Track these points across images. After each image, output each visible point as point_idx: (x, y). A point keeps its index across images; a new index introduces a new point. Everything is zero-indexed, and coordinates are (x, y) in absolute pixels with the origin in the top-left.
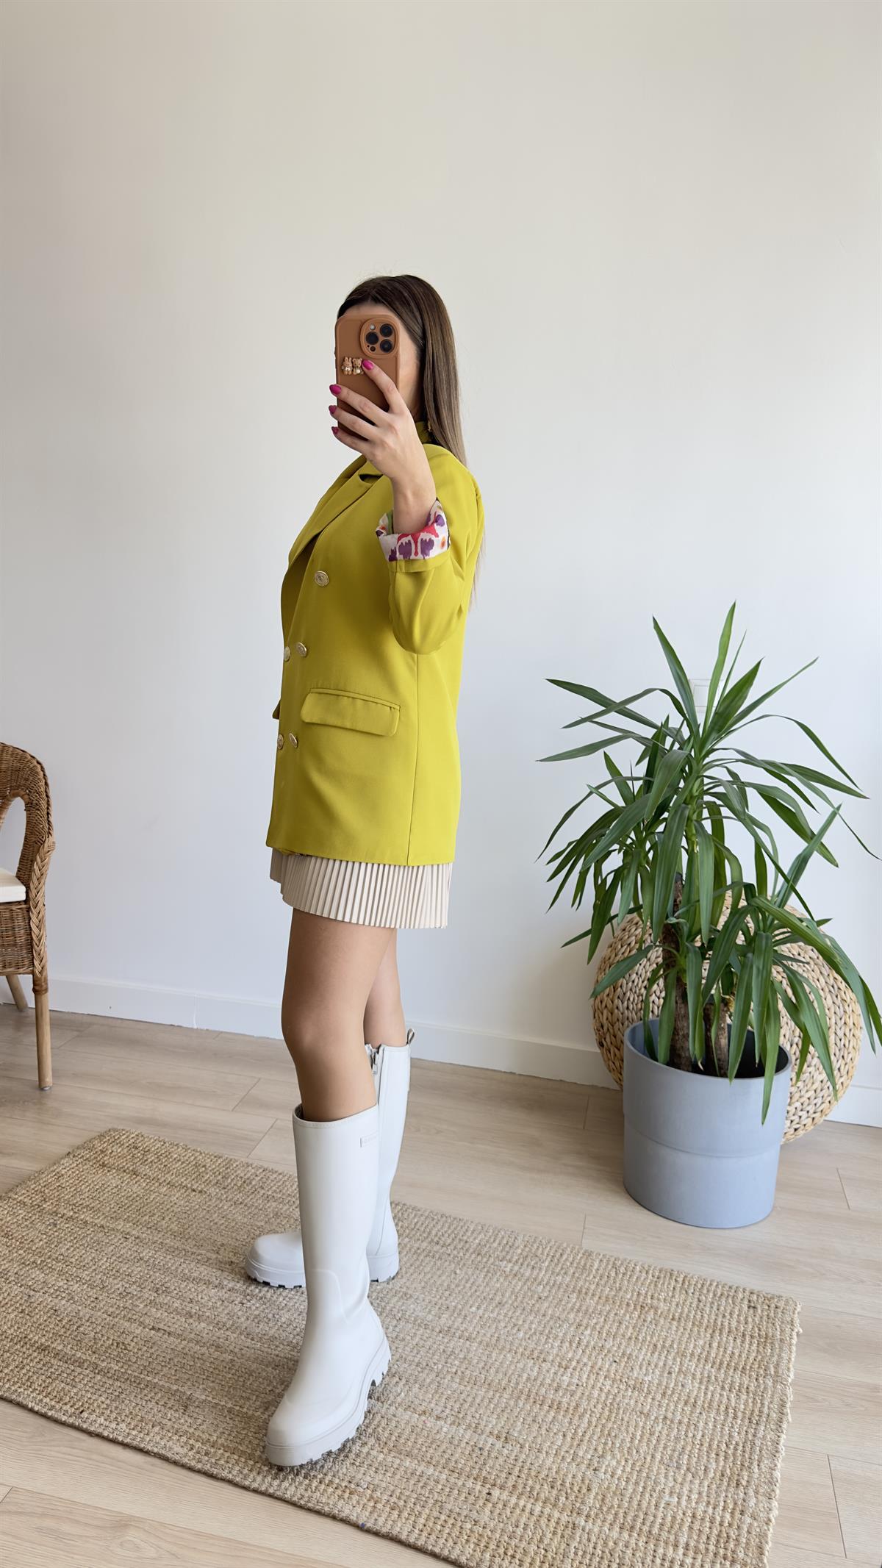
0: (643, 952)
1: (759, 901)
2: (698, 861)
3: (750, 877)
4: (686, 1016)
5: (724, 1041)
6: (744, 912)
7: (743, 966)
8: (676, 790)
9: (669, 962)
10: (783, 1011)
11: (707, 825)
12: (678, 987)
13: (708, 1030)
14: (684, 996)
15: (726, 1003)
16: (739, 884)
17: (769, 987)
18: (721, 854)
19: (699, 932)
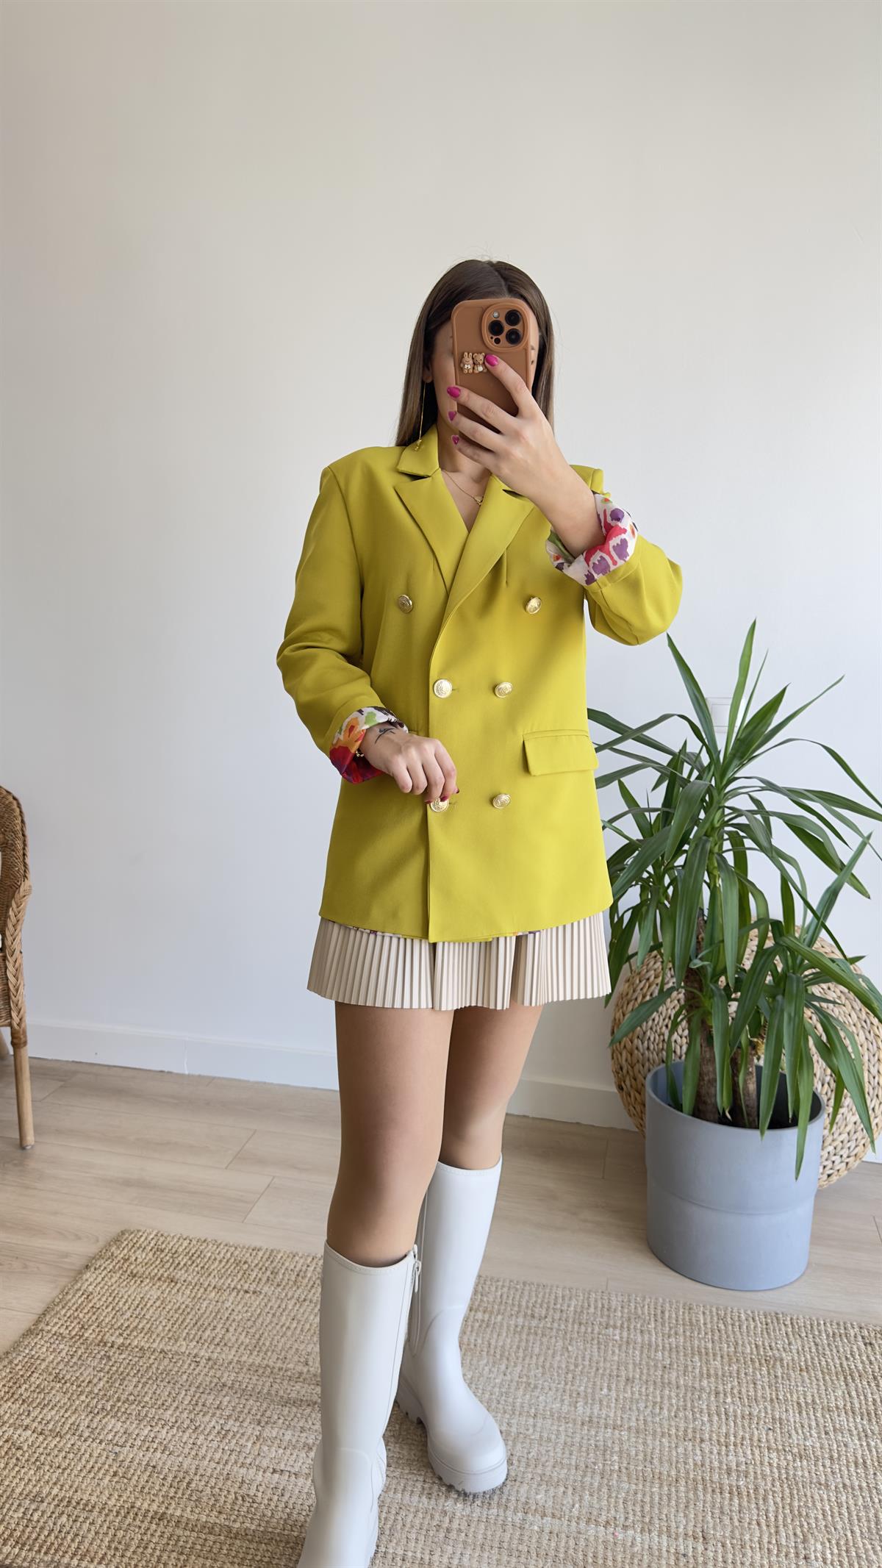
0: (665, 994)
1: (787, 940)
2: (721, 897)
3: (776, 913)
4: (712, 1060)
5: (752, 1087)
6: (770, 953)
7: (772, 1010)
8: (696, 821)
9: (692, 1004)
10: (816, 1057)
11: (730, 857)
12: (702, 1030)
13: (735, 1075)
14: (709, 1039)
15: (754, 1047)
16: (764, 920)
17: (801, 1032)
18: (746, 889)
19: (724, 972)
